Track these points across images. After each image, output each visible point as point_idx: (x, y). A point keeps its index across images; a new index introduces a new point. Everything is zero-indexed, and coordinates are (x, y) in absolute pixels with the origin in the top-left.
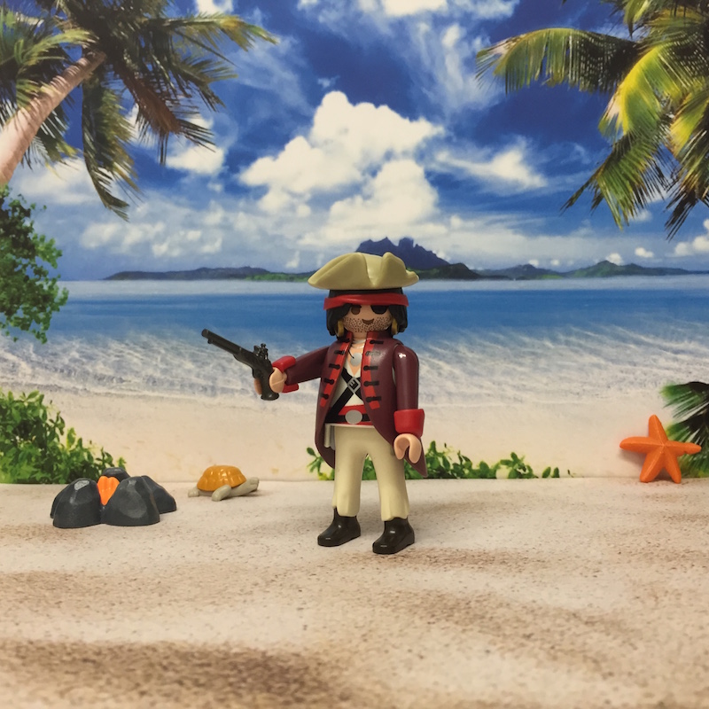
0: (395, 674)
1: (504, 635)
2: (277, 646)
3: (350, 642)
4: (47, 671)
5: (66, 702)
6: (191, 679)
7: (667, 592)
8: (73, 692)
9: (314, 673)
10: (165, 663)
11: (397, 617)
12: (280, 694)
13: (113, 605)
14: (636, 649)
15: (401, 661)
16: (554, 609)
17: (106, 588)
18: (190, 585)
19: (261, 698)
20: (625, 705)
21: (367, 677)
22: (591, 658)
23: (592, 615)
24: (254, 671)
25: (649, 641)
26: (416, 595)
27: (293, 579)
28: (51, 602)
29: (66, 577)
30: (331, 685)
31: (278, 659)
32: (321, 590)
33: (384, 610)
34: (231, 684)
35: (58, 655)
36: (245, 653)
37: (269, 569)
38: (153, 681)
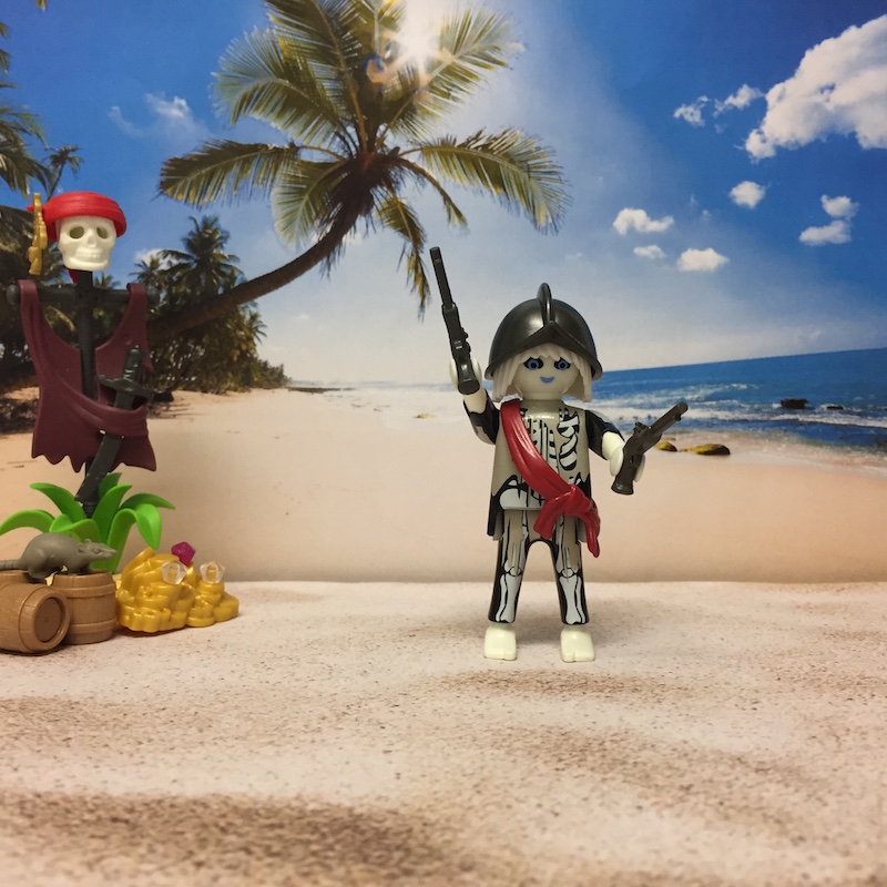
0: (525, 836)
1: (657, 786)
2: (365, 801)
3: (460, 794)
4: (65, 834)
5: (97, 876)
6: (260, 846)
7: (848, 730)
8: (104, 862)
9: (421, 837)
10: (222, 823)
11: (514, 761)
12: (382, 865)
13: (140, 743)
14: (825, 805)
15: (530, 819)
16: (713, 752)
17: (128, 719)
18: (238, 717)
19: (358, 870)
20: (828, 880)
21: (490, 840)
22: (772, 817)
23: (760, 759)
24: (340, 836)
25: (839, 795)
26: (532, 732)
27: (370, 711)
28: (56, 738)
29: (71, 705)
30: (446, 851)
31: (370, 817)
32: (409, 727)
33: (496, 752)
34: (314, 854)
35: (77, 812)
36: (326, 810)
37: (336, 697)
38: (211, 848)
